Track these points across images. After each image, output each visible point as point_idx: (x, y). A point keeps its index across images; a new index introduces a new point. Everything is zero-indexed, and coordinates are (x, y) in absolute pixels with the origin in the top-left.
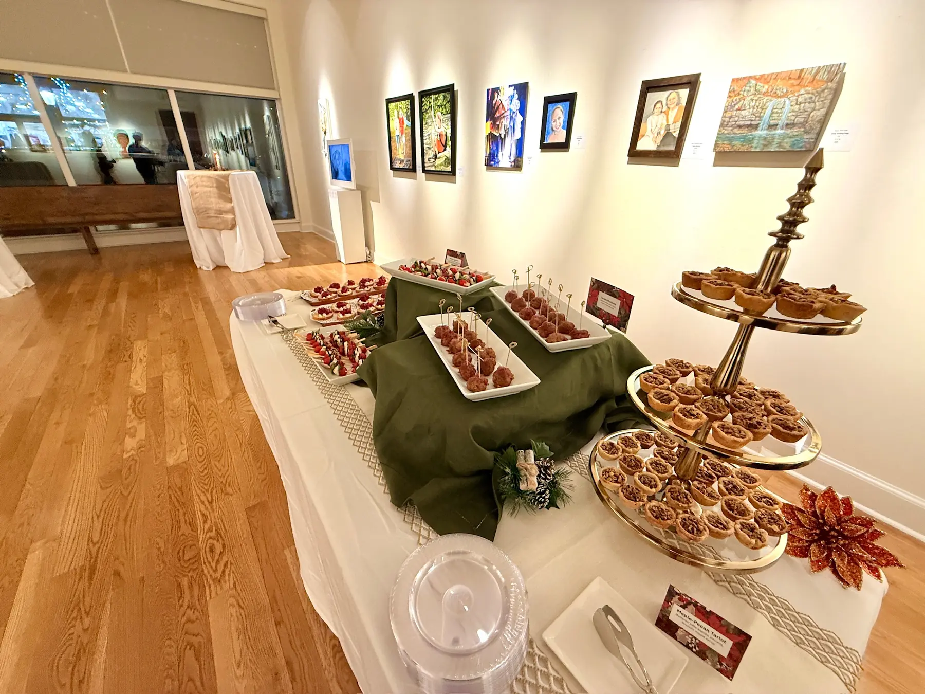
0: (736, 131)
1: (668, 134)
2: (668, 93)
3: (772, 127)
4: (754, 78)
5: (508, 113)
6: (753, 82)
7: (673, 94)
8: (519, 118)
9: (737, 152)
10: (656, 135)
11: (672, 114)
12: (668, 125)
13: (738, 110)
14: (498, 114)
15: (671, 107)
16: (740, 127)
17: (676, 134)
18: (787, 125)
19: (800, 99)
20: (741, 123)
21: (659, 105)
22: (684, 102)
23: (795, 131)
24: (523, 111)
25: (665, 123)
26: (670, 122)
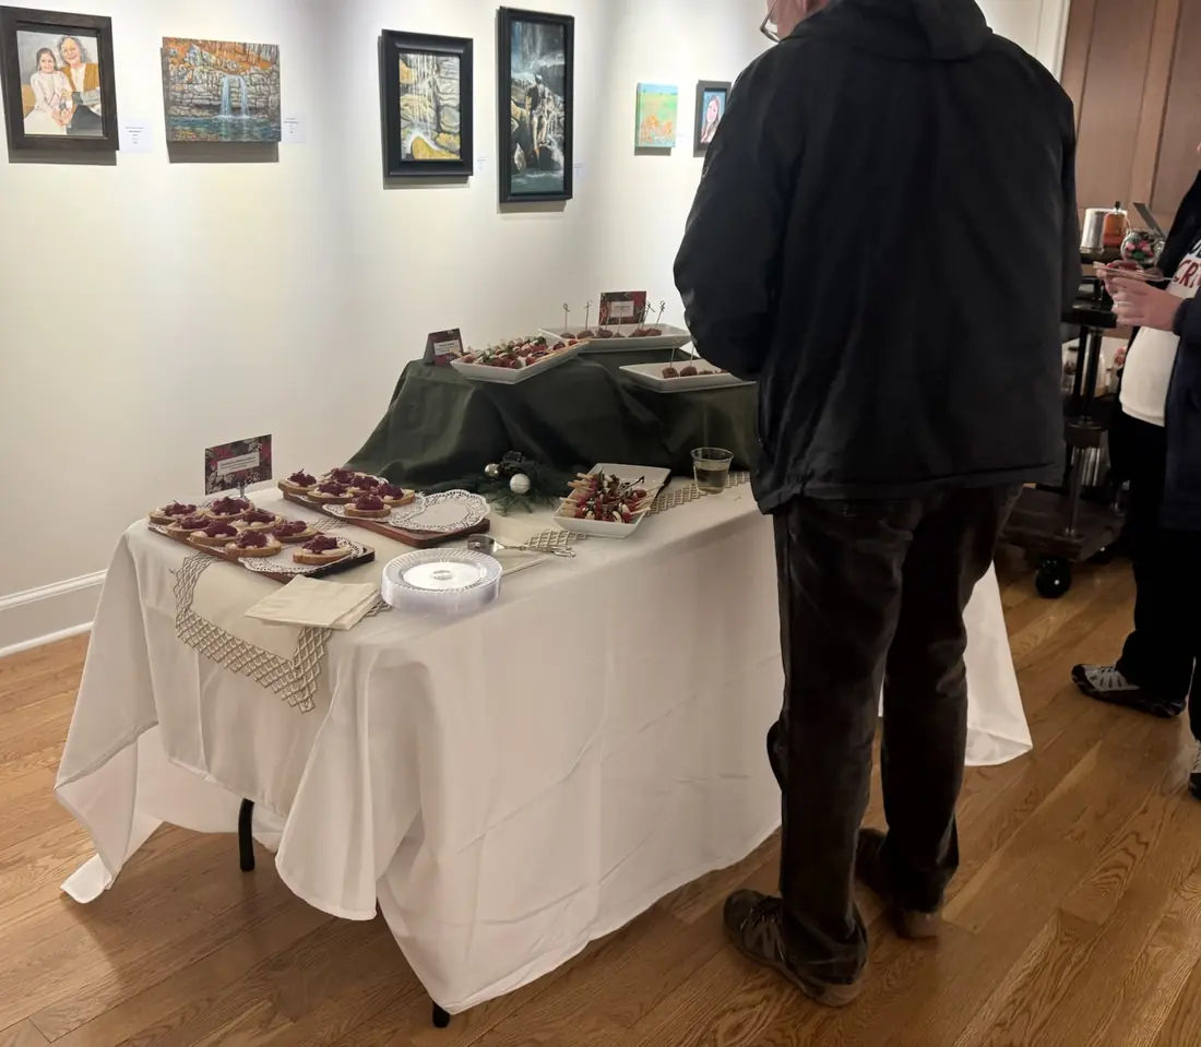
0: (194, 111)
1: (82, 111)
2: (59, 38)
3: (235, 110)
4: (196, 42)
6: (197, 48)
7: (68, 41)
9: (204, 143)
10: (58, 109)
11: (79, 74)
12: (76, 95)
13: (189, 83)
15: (72, 62)
16: (198, 107)
18: (250, 109)
19: (254, 80)
20: (200, 102)
21: (45, 56)
22: (95, 60)
25: (70, 90)
26: (80, 88)
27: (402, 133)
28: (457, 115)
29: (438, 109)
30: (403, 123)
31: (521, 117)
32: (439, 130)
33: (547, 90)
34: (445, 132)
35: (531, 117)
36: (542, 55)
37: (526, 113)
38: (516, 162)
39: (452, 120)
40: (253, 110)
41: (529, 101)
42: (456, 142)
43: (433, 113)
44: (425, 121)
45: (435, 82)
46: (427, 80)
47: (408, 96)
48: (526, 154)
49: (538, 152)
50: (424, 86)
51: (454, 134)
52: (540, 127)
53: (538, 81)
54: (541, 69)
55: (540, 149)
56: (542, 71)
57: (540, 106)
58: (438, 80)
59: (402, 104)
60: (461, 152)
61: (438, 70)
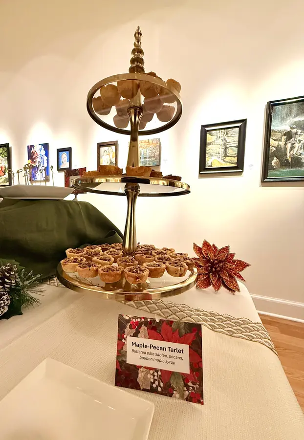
1: (111, 162)
2: (108, 147)
3: (145, 158)
5: (40, 156)
7: (110, 148)
8: (45, 158)
10: (107, 161)
11: (111, 155)
14: (34, 157)
17: (114, 162)
19: (151, 149)
21: (105, 152)
22: (114, 151)
23: (152, 159)
24: (47, 154)
25: (109, 158)
26: (111, 158)
27: (207, 159)
28: (236, 149)
29: (226, 149)
30: (207, 156)
31: (278, 146)
32: (226, 156)
33: (299, 131)
34: (228, 156)
35: (286, 144)
36: (296, 116)
37: (282, 143)
38: (273, 164)
39: (233, 151)
40: (150, 157)
41: (284, 138)
42: (235, 160)
43: (223, 150)
44: (219, 153)
45: (225, 139)
46: (221, 139)
47: (210, 146)
48: (281, 161)
49: (290, 160)
50: (219, 141)
51: (234, 157)
52: (292, 148)
53: (292, 128)
54: (296, 122)
55: (292, 158)
56: (295, 123)
57: (293, 139)
58: (226, 138)
59: (207, 149)
60: (237, 163)
61: (227, 134)
